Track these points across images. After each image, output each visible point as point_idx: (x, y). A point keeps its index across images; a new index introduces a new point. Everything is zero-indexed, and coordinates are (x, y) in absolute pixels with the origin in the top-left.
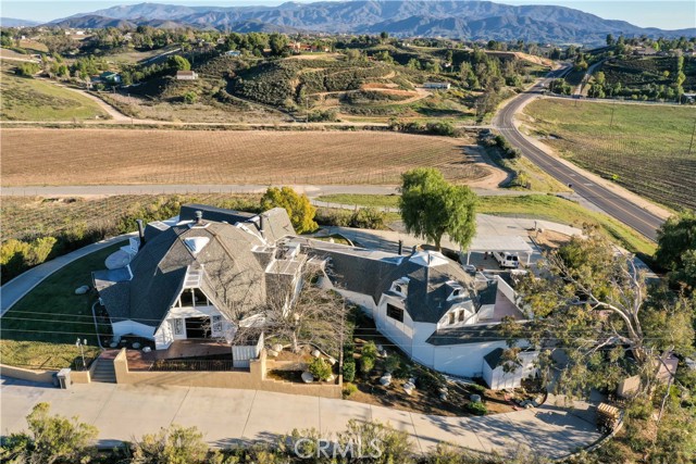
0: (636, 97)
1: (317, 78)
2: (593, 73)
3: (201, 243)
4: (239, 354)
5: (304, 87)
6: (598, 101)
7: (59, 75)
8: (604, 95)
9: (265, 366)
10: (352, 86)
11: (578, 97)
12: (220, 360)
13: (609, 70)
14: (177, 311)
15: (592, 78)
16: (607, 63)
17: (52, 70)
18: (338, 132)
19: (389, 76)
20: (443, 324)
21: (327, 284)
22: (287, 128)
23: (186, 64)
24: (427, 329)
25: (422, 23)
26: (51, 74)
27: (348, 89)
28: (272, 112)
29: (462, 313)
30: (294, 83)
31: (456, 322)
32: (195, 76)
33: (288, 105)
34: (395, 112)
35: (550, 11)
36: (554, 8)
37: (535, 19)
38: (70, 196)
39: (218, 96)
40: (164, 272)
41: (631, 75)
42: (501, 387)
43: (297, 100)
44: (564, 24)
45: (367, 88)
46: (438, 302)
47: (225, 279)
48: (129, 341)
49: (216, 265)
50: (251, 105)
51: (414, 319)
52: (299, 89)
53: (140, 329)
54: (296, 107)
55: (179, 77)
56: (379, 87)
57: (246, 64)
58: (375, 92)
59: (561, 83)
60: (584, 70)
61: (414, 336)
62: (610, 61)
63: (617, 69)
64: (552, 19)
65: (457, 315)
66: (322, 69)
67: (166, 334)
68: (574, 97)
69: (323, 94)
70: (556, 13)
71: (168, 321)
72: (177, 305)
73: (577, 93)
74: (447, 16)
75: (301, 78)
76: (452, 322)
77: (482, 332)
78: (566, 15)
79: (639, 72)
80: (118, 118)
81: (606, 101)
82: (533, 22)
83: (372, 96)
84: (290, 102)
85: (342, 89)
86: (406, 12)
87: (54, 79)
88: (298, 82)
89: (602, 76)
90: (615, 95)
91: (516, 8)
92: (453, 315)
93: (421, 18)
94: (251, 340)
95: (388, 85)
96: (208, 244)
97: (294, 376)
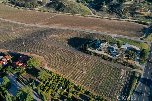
1: (128, 8)
3: (101, 45)
4: (102, 51)
5: (125, 10)
9: (103, 51)
10: (134, 10)
12: (101, 51)
14: (99, 48)
18: (127, 22)
19: (143, 9)
21: (108, 48)
22: (118, 20)
23: (105, 3)
27: (133, 11)
28: (117, 15)
30: (123, 9)
32: (106, 6)
33: (121, 14)
34: (141, 17)
38: (89, 32)
39: (109, 11)
40: (99, 46)
43: (122, 13)
45: (137, 11)
47: (102, 47)
48: (97, 49)
50: (114, 13)
51: (112, 51)
52: (123, 10)
53: (97, 48)
54: (122, 14)
55: (103, 6)
56: (140, 11)
57: (115, 4)
58: (138, 13)
66: (129, 6)
67: (99, 49)
69: (128, 12)
75: (124, 8)
80: (93, 15)
83: (137, 13)
84: (121, 13)
85: (132, 11)
87: (83, 3)
88: (124, 9)
94: (103, 50)
95: (142, 11)
97: (104, 52)
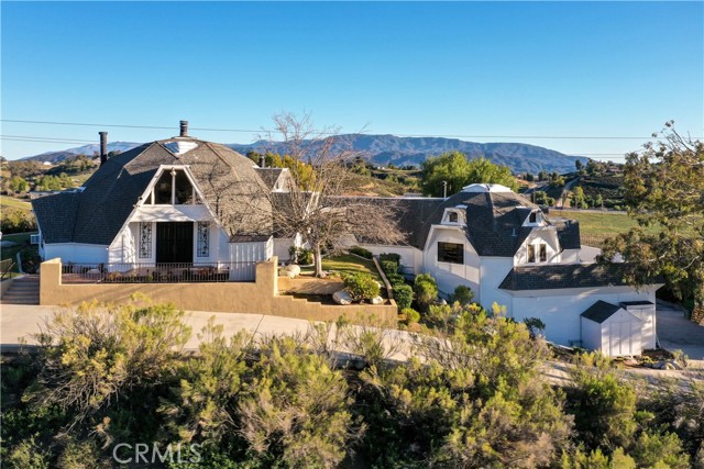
0: (618, 207)
2: (571, 189)
6: (581, 211)
7: (18, 192)
8: (586, 206)
11: (561, 208)
13: (587, 186)
14: (147, 210)
15: (571, 193)
16: (582, 179)
17: (11, 187)
19: (369, 186)
20: (520, 260)
24: (500, 267)
25: (393, 158)
26: (9, 191)
29: (543, 249)
31: (537, 260)
35: (515, 147)
36: (518, 146)
37: (502, 154)
40: (132, 173)
41: (608, 190)
42: (616, 353)
44: (530, 159)
46: (511, 229)
47: (218, 184)
49: (207, 169)
51: (480, 253)
59: (541, 196)
60: (561, 186)
61: (481, 280)
62: (585, 177)
63: (593, 185)
64: (518, 155)
65: (537, 250)
68: (557, 208)
70: (521, 150)
71: (132, 225)
72: (148, 201)
73: (559, 205)
74: (418, 152)
76: (532, 259)
77: (576, 272)
78: (531, 151)
79: (616, 187)
81: (590, 211)
82: (501, 157)
86: (378, 149)
87: (12, 195)
89: (580, 190)
90: (598, 206)
91: (482, 146)
92: (532, 248)
93: (392, 154)
95: (367, 194)
96: (195, 149)
